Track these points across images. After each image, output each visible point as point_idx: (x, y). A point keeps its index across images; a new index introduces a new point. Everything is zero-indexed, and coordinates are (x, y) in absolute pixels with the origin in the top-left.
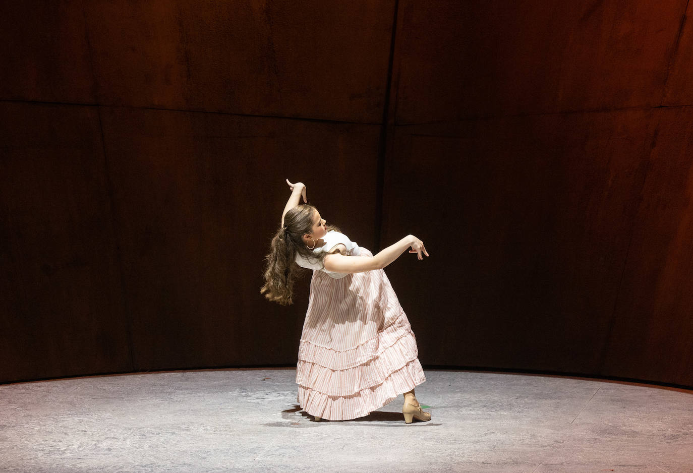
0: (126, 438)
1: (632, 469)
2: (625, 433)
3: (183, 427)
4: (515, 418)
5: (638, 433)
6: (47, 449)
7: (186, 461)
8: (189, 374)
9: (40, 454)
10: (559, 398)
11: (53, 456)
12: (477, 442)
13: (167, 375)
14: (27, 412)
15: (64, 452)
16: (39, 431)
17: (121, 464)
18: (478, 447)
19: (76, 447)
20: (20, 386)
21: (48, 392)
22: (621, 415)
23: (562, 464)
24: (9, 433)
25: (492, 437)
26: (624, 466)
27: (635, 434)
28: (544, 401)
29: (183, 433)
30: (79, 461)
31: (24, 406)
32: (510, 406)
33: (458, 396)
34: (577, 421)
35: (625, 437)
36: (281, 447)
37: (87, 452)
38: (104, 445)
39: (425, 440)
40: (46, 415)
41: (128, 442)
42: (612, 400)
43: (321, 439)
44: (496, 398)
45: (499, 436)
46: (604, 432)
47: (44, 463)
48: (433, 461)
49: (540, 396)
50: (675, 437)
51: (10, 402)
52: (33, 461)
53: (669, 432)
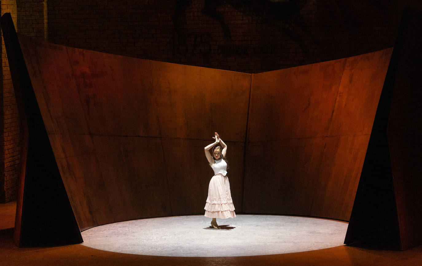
0: (170, 236)
1: (320, 244)
2: (317, 233)
3: (187, 232)
4: (285, 229)
5: (321, 233)
6: (147, 239)
7: (188, 242)
8: (188, 216)
9: (145, 240)
10: (298, 223)
11: (149, 241)
12: (274, 236)
13: (182, 217)
14: (141, 228)
15: (152, 240)
16: (145, 234)
17: (169, 243)
18: (274, 237)
19: (155, 238)
20: (139, 220)
21: (147, 222)
22: (316, 228)
23: (299, 242)
24: (136, 234)
25: (278, 234)
26: (317, 243)
27: (320, 233)
28: (293, 224)
29: (187, 234)
30: (156, 242)
31: (140, 226)
32: (283, 225)
33: (268, 222)
34: (303, 230)
35: (317, 234)
36: (216, 238)
37: (159, 240)
38: (164, 237)
39: (258, 235)
40: (146, 229)
41: (171, 237)
42: (313, 223)
43: (228, 235)
44: (279, 223)
45: (280, 234)
46: (312, 233)
47: (146, 243)
48: (261, 242)
49: (292, 222)
50: (332, 234)
51: (136, 225)
52: (142, 242)
53: (330, 233)
